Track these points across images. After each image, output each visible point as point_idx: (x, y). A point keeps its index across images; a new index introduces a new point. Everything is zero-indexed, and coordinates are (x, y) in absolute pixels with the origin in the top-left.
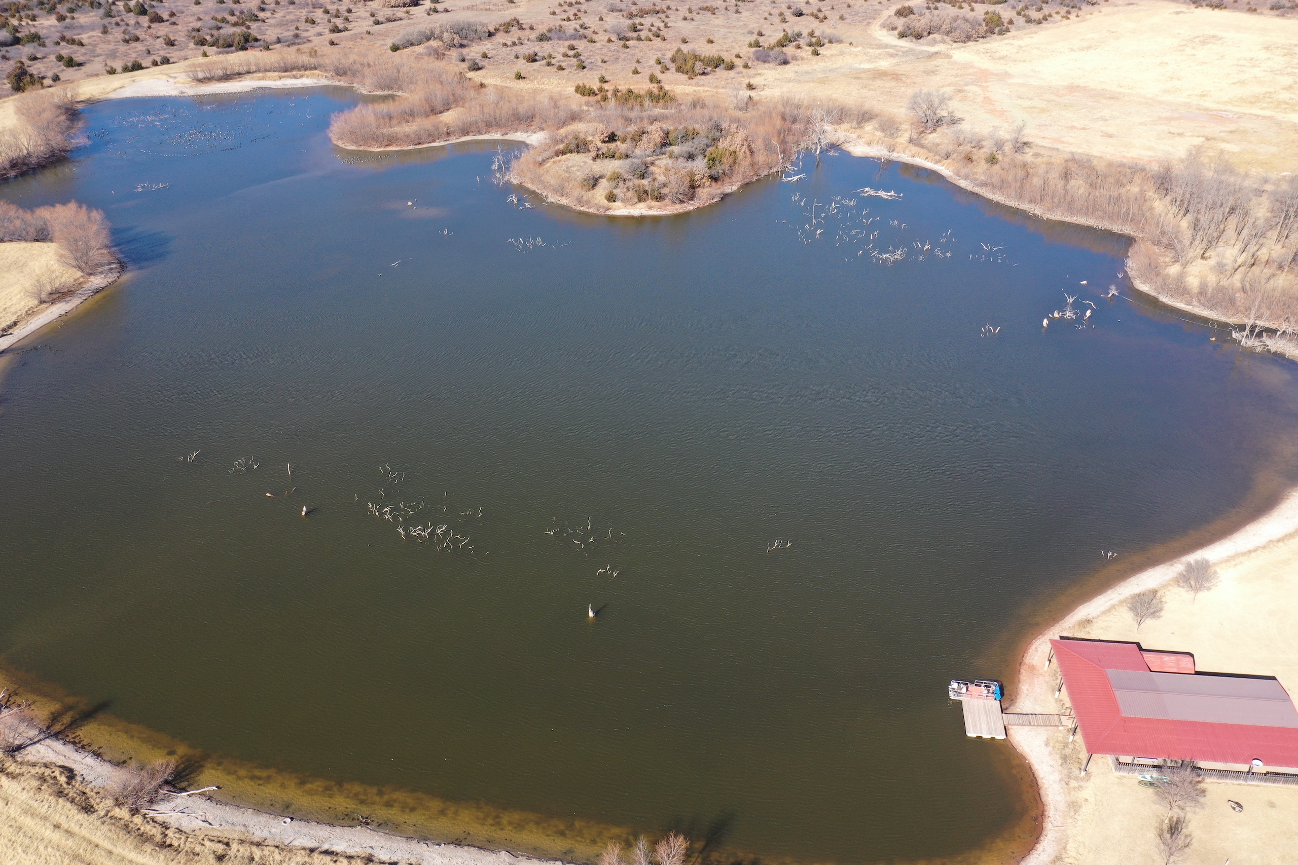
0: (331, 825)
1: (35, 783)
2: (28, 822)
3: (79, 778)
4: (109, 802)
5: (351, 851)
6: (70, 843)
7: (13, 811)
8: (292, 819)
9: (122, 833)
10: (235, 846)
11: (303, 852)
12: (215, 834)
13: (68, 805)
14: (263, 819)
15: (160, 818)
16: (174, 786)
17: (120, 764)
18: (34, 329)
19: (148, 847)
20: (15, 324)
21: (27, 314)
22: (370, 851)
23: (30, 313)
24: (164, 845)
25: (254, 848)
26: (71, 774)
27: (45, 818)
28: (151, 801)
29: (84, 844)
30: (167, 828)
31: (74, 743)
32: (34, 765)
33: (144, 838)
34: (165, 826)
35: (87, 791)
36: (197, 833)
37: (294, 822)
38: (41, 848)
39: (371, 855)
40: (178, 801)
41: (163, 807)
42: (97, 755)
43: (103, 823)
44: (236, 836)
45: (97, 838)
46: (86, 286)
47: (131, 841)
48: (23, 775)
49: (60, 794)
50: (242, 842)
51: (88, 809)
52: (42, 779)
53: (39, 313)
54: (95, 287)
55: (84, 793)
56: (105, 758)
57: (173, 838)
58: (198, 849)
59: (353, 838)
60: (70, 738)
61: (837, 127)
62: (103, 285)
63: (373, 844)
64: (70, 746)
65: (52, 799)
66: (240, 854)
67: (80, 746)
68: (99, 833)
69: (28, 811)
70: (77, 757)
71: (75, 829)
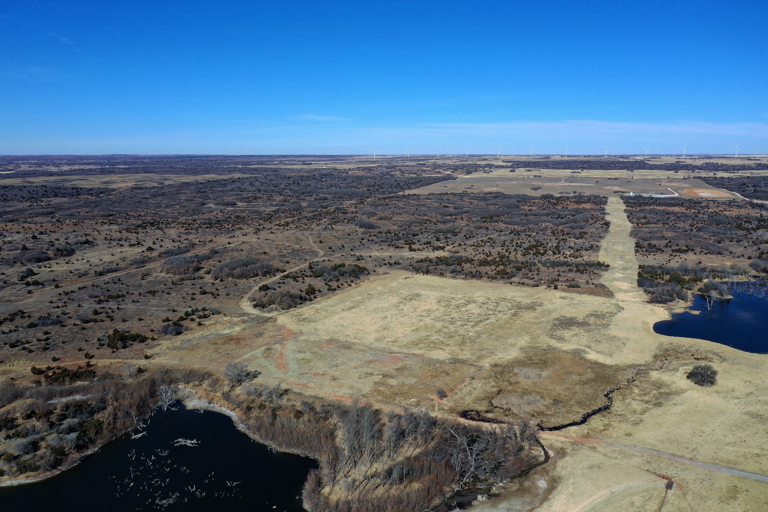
61: (187, 385)
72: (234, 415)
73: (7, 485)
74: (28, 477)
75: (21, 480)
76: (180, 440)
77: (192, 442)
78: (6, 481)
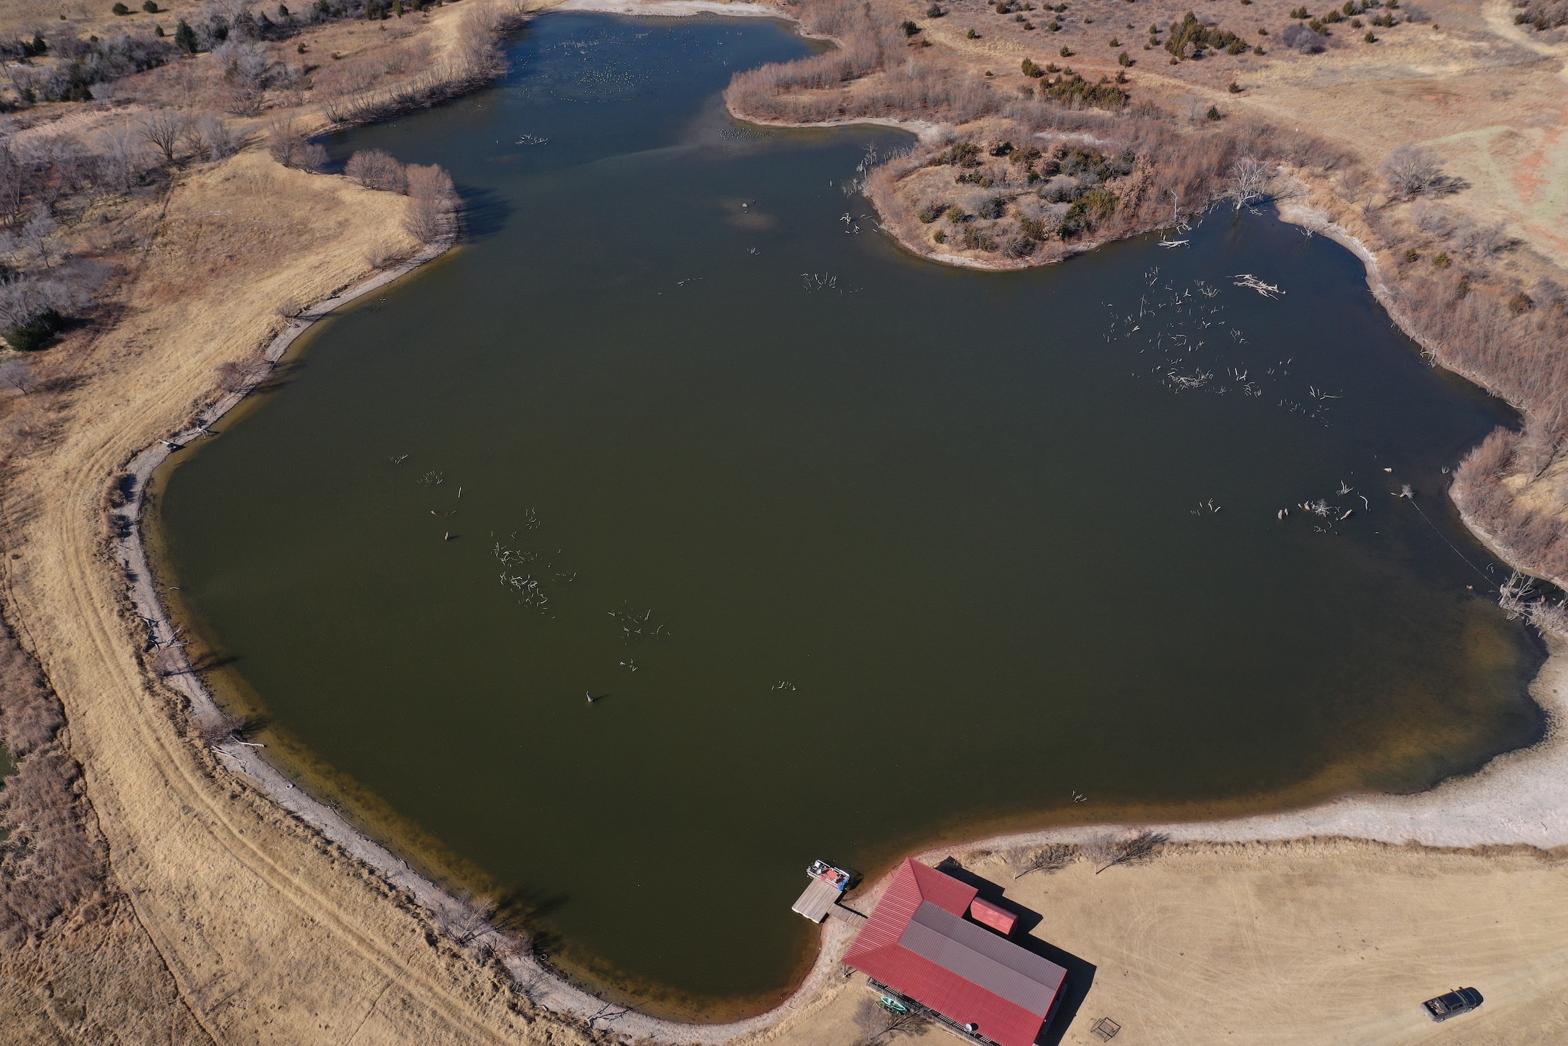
0: (314, 800)
1: (162, 704)
2: (145, 730)
3: (190, 709)
4: (197, 733)
5: (312, 823)
6: (159, 754)
7: (141, 719)
8: (294, 786)
9: (190, 758)
10: (247, 792)
11: (282, 812)
12: (244, 779)
13: (172, 726)
14: (278, 779)
15: (219, 755)
16: (241, 736)
17: (220, 707)
18: (358, 295)
19: (199, 773)
20: (346, 287)
21: (359, 278)
22: (323, 827)
23: (362, 278)
24: (210, 776)
25: (257, 798)
26: (187, 703)
27: (155, 731)
28: (220, 742)
29: (166, 757)
30: (219, 764)
31: (202, 682)
32: (170, 690)
33: (201, 766)
34: (218, 762)
35: (190, 720)
36: (234, 774)
37: (294, 789)
38: (143, 751)
39: (322, 830)
40: (237, 747)
41: (225, 748)
42: (211, 695)
43: (184, 747)
44: (254, 785)
45: (175, 757)
46: (418, 255)
47: (192, 764)
48: (159, 695)
49: (172, 717)
50: (254, 790)
51: (181, 734)
52: (168, 702)
53: (369, 279)
54: (425, 257)
55: (187, 721)
56: (215, 699)
57: (218, 773)
58: (227, 785)
59: (321, 815)
60: (202, 677)
61: (1296, 170)
62: (431, 257)
63: (329, 823)
64: (199, 683)
65: (165, 719)
66: (247, 799)
67: (204, 685)
68: (178, 753)
69: (149, 724)
70: (198, 692)
71: (167, 745)
72: (1373, 261)
73: (944, 260)
74: (977, 258)
75: (966, 259)
76: (1247, 276)
77: (1270, 288)
78: (944, 252)
